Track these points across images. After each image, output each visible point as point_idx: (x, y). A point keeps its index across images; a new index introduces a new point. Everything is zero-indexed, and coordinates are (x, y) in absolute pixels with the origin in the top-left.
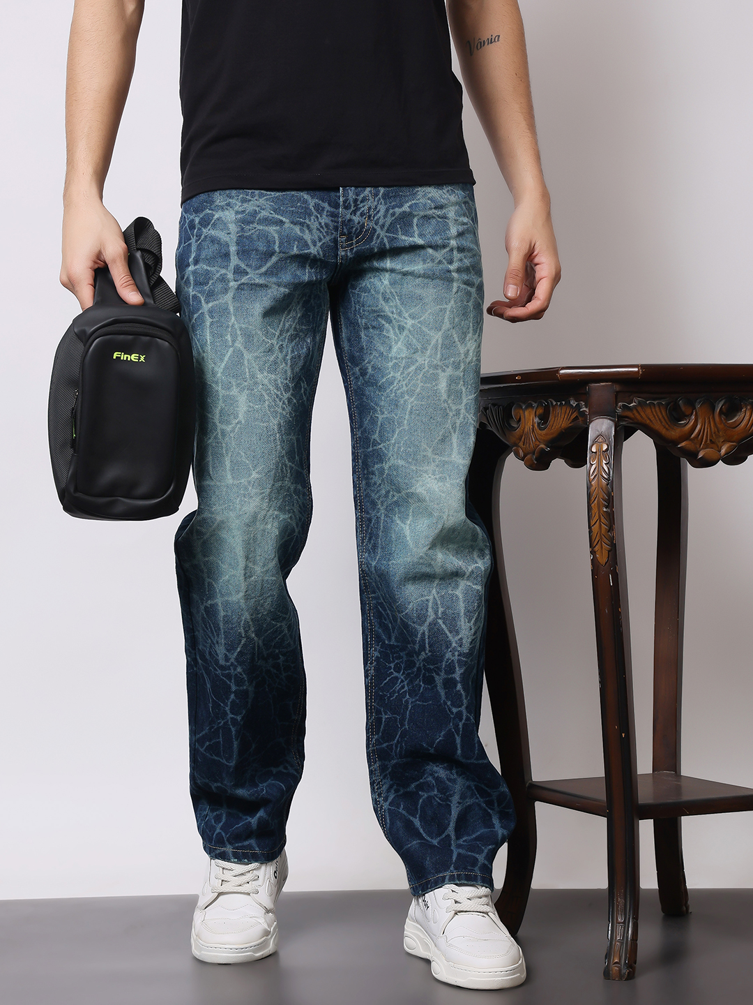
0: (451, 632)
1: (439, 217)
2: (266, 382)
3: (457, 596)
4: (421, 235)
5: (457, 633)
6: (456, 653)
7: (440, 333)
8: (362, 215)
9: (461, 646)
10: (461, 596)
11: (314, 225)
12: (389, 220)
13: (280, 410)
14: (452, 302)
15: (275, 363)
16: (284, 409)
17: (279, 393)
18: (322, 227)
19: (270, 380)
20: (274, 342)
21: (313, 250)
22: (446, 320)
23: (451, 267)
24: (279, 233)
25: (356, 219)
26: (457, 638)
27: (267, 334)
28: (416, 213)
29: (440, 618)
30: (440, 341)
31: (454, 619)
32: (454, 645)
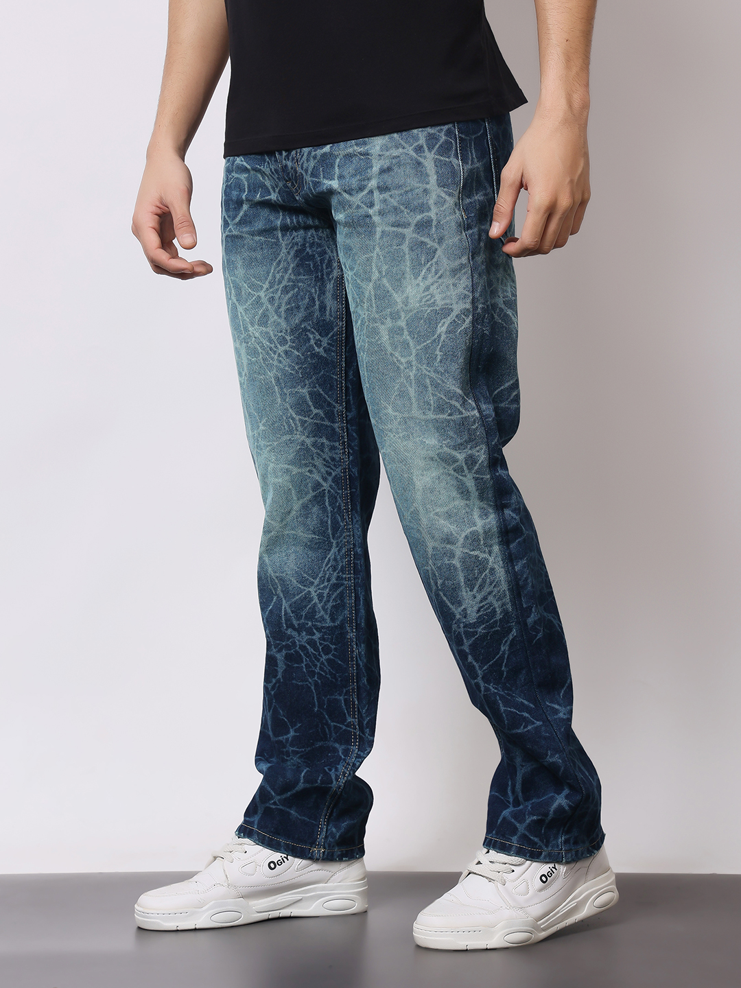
0: (453, 604)
1: (361, 154)
2: (257, 335)
3: (454, 566)
4: (341, 177)
5: (460, 603)
6: (462, 625)
7: (371, 284)
8: (293, 159)
9: (465, 617)
10: (458, 565)
11: (267, 171)
12: (312, 163)
13: (275, 363)
14: (377, 249)
15: (265, 316)
16: (280, 362)
17: (273, 346)
18: (272, 173)
19: (261, 333)
20: (262, 294)
21: (274, 197)
22: (374, 269)
23: (371, 212)
24: (248, 179)
25: (289, 164)
26: (460, 609)
27: (252, 286)
28: (336, 153)
29: (440, 590)
30: (373, 293)
31: (454, 589)
32: (458, 616)
